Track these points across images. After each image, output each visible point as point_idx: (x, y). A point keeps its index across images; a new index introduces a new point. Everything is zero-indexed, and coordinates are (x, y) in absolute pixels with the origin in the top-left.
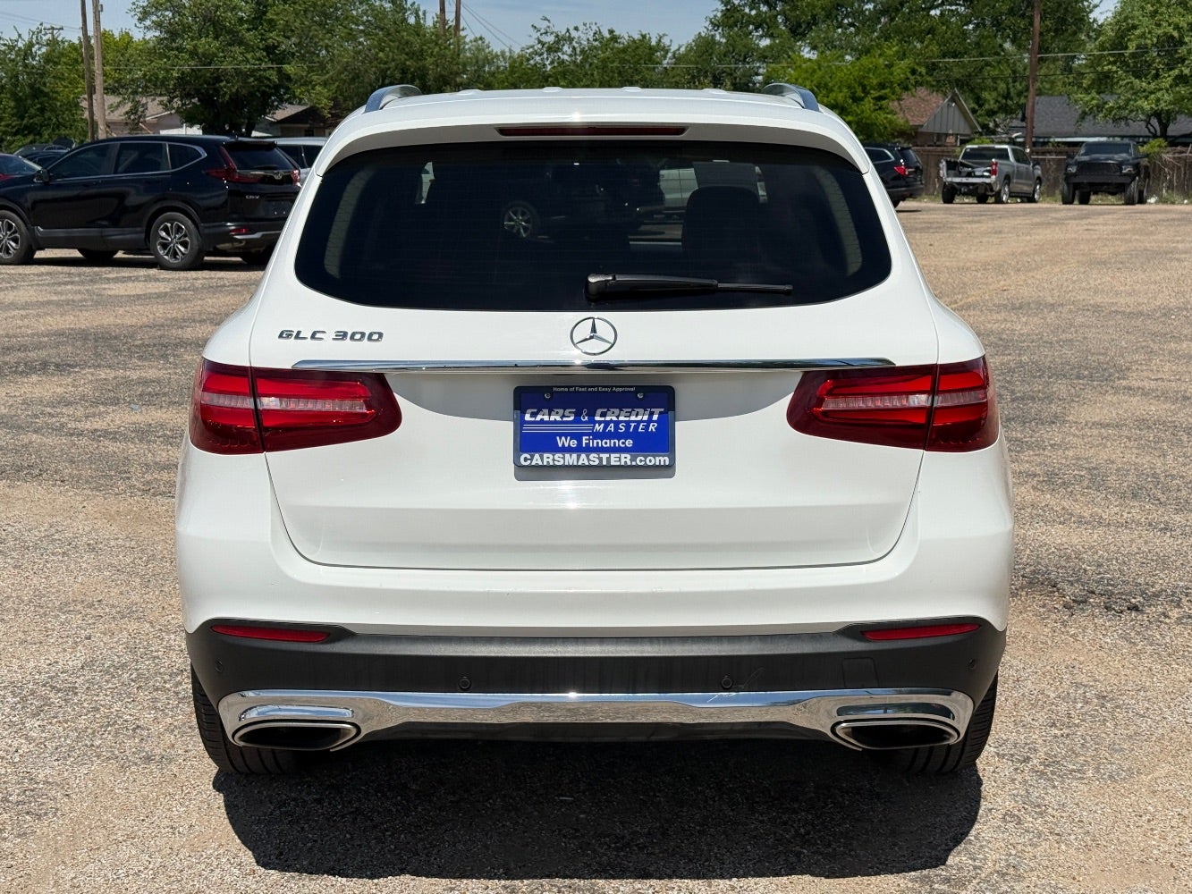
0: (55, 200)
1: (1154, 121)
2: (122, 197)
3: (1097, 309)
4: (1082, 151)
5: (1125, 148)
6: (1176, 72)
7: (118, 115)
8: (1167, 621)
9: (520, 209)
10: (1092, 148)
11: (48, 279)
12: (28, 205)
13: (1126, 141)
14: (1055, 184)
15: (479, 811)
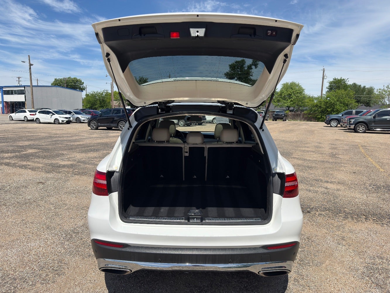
0: (102, 119)
1: (287, 108)
2: (113, 118)
3: (284, 141)
4: (276, 112)
5: (283, 112)
6: (291, 100)
7: (117, 104)
8: (316, 215)
9: (182, 121)
10: (277, 112)
11: (100, 133)
12: (97, 120)
13: (282, 111)
14: (271, 118)
15: (165, 277)
